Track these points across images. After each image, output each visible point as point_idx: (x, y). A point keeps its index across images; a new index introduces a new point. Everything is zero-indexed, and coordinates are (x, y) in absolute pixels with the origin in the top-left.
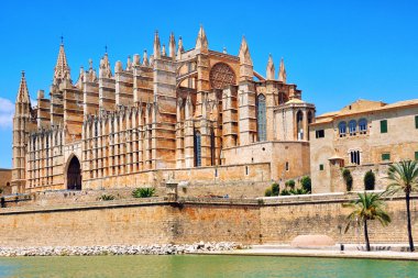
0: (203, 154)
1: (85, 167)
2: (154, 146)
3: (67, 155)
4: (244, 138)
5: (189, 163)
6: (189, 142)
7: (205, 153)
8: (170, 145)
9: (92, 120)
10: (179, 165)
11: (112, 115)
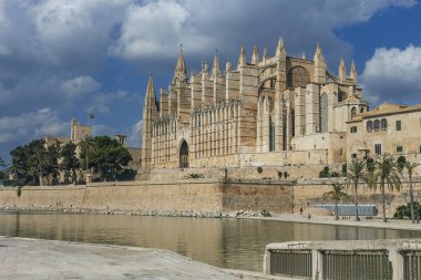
0: (276, 141)
1: (191, 148)
2: (239, 134)
3: (179, 139)
4: (310, 128)
5: (266, 148)
6: (266, 131)
7: (278, 140)
8: (252, 134)
9: (197, 113)
10: (258, 150)
11: (211, 109)
